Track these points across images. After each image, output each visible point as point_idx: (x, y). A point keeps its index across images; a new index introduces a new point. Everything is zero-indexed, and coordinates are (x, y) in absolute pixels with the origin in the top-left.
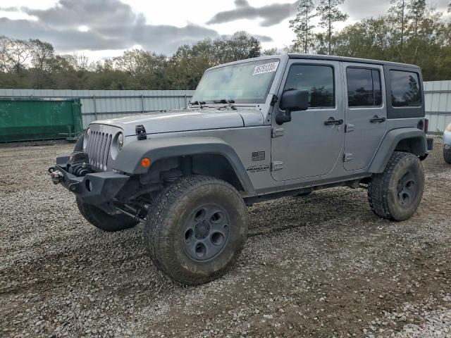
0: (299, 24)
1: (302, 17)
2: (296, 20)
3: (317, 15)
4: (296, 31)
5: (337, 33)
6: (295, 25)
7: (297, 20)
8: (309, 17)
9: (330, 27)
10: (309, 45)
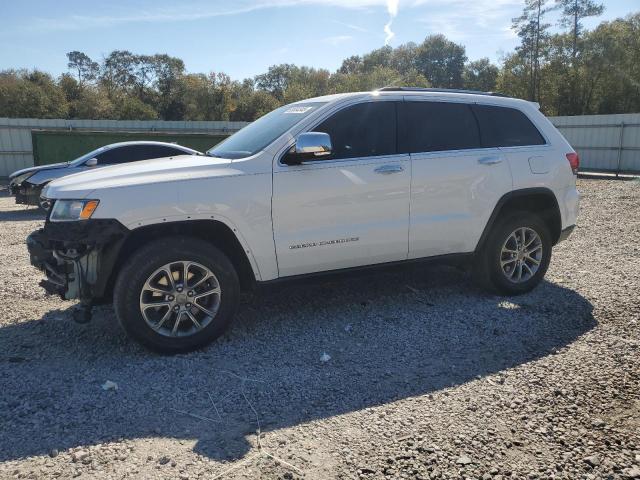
0: (527, 23)
1: (531, 12)
2: (522, 18)
3: (556, 8)
4: (520, 34)
5: (586, 33)
6: (520, 24)
7: (524, 18)
8: (543, 12)
9: (576, 25)
10: (539, 53)
